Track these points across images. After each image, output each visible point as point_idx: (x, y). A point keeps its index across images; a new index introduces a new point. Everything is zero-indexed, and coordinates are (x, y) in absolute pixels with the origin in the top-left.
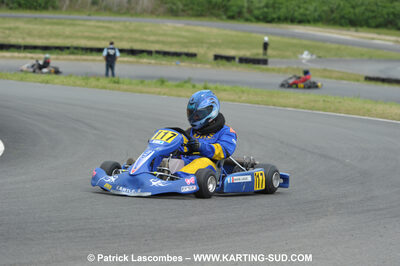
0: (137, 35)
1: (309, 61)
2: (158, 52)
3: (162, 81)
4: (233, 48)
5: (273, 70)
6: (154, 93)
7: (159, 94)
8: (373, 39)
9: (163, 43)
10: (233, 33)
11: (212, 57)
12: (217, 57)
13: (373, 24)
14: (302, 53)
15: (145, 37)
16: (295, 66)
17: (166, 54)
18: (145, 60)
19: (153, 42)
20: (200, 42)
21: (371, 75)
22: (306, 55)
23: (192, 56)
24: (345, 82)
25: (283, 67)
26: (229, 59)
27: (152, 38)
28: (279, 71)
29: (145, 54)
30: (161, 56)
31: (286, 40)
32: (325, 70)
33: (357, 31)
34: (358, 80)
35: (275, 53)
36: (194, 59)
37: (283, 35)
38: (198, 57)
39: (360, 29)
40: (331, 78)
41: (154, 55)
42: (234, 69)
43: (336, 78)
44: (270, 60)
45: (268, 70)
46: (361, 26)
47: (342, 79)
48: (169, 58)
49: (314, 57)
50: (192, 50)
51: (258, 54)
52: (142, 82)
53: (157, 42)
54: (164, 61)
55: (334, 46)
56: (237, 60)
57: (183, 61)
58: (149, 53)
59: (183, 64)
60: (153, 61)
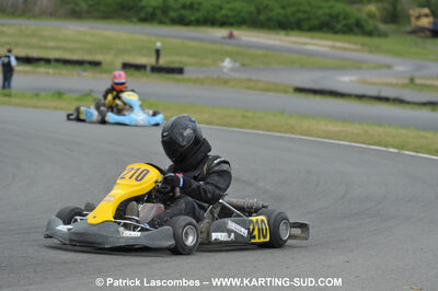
0: (34, 41)
1: (232, 70)
2: (58, 61)
3: (59, 94)
4: (145, 55)
5: (189, 80)
6: (48, 108)
7: (56, 108)
8: (305, 44)
9: (64, 49)
10: (145, 38)
11: (120, 66)
12: (126, 66)
13: (306, 27)
14: (223, 61)
15: (42, 43)
16: (215, 76)
17: (66, 62)
18: (42, 69)
19: (52, 48)
20: (106, 48)
21: (301, 85)
22: (227, 63)
23: (96, 64)
24: (270, 94)
25: (201, 76)
26: (139, 68)
27: (51, 44)
28: (196, 81)
29: (43, 63)
30: (60, 65)
31: (206, 45)
32: (249, 80)
33: (287, 35)
34: (286, 92)
35: (192, 60)
36: (97, 68)
37: (201, 40)
38: (104, 66)
39: (290, 33)
40: (255, 89)
41: (53, 64)
42: (145, 79)
43: (261, 90)
44: (186, 69)
45: (183, 80)
46: (292, 29)
47: (268, 90)
48: (70, 67)
49: (237, 65)
50: (98, 58)
51: (172, 62)
52: (37, 95)
53: (58, 48)
54: (65, 70)
55: (260, 52)
56: (148, 69)
57: (85, 71)
58: (48, 61)
59: (85, 74)
60: (51, 71)
